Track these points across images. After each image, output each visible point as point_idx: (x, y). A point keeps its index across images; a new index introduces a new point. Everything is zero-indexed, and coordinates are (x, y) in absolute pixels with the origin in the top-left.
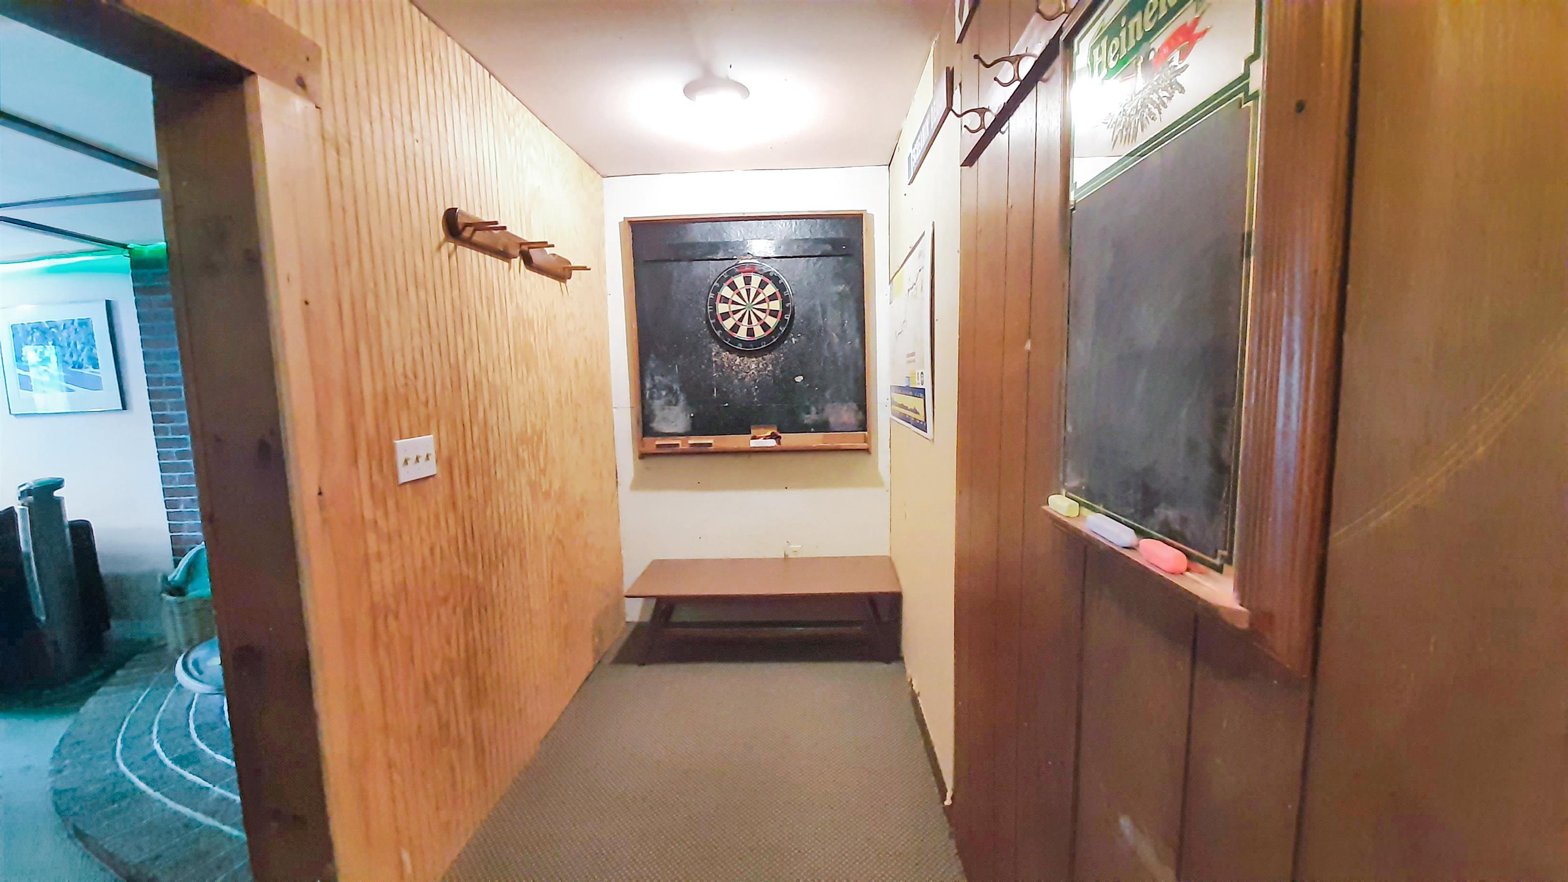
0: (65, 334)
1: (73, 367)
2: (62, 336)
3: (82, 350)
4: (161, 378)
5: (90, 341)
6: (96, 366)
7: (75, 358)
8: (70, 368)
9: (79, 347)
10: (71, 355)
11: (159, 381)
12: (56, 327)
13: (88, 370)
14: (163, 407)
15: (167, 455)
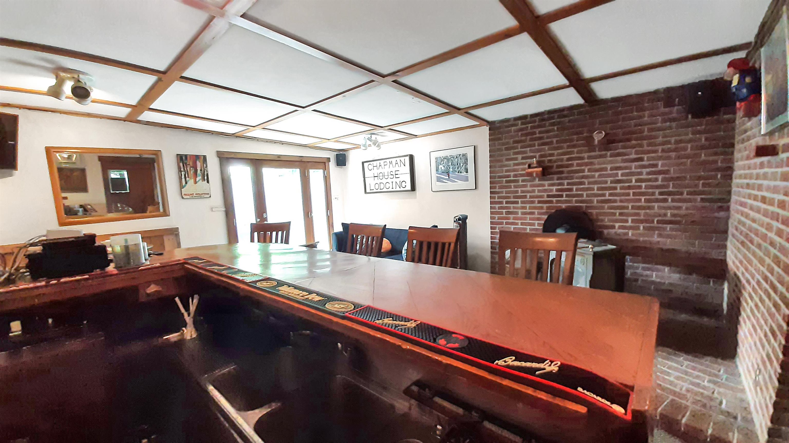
0: (456, 160)
1: (458, 173)
2: (455, 161)
3: (462, 166)
4: (496, 176)
5: (466, 163)
6: (467, 172)
7: (459, 169)
8: (457, 173)
9: (461, 165)
10: (458, 168)
11: (495, 177)
12: (453, 158)
13: (464, 174)
14: (495, 188)
15: (494, 208)
